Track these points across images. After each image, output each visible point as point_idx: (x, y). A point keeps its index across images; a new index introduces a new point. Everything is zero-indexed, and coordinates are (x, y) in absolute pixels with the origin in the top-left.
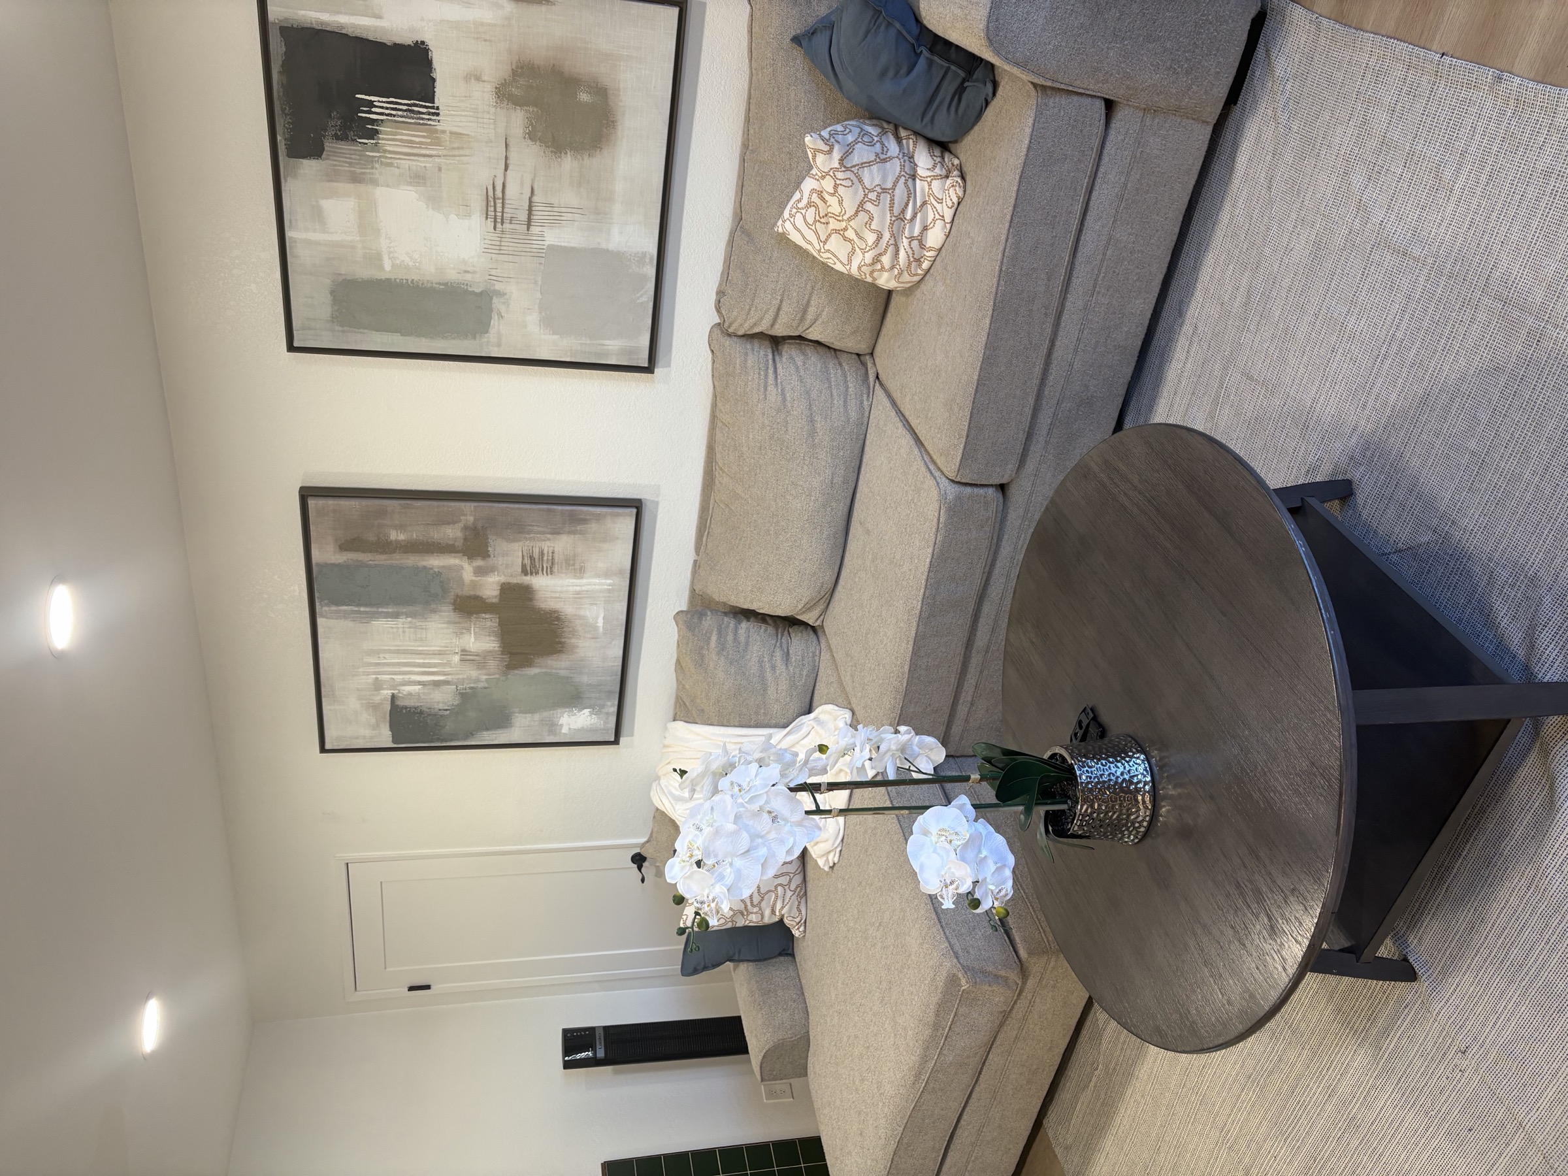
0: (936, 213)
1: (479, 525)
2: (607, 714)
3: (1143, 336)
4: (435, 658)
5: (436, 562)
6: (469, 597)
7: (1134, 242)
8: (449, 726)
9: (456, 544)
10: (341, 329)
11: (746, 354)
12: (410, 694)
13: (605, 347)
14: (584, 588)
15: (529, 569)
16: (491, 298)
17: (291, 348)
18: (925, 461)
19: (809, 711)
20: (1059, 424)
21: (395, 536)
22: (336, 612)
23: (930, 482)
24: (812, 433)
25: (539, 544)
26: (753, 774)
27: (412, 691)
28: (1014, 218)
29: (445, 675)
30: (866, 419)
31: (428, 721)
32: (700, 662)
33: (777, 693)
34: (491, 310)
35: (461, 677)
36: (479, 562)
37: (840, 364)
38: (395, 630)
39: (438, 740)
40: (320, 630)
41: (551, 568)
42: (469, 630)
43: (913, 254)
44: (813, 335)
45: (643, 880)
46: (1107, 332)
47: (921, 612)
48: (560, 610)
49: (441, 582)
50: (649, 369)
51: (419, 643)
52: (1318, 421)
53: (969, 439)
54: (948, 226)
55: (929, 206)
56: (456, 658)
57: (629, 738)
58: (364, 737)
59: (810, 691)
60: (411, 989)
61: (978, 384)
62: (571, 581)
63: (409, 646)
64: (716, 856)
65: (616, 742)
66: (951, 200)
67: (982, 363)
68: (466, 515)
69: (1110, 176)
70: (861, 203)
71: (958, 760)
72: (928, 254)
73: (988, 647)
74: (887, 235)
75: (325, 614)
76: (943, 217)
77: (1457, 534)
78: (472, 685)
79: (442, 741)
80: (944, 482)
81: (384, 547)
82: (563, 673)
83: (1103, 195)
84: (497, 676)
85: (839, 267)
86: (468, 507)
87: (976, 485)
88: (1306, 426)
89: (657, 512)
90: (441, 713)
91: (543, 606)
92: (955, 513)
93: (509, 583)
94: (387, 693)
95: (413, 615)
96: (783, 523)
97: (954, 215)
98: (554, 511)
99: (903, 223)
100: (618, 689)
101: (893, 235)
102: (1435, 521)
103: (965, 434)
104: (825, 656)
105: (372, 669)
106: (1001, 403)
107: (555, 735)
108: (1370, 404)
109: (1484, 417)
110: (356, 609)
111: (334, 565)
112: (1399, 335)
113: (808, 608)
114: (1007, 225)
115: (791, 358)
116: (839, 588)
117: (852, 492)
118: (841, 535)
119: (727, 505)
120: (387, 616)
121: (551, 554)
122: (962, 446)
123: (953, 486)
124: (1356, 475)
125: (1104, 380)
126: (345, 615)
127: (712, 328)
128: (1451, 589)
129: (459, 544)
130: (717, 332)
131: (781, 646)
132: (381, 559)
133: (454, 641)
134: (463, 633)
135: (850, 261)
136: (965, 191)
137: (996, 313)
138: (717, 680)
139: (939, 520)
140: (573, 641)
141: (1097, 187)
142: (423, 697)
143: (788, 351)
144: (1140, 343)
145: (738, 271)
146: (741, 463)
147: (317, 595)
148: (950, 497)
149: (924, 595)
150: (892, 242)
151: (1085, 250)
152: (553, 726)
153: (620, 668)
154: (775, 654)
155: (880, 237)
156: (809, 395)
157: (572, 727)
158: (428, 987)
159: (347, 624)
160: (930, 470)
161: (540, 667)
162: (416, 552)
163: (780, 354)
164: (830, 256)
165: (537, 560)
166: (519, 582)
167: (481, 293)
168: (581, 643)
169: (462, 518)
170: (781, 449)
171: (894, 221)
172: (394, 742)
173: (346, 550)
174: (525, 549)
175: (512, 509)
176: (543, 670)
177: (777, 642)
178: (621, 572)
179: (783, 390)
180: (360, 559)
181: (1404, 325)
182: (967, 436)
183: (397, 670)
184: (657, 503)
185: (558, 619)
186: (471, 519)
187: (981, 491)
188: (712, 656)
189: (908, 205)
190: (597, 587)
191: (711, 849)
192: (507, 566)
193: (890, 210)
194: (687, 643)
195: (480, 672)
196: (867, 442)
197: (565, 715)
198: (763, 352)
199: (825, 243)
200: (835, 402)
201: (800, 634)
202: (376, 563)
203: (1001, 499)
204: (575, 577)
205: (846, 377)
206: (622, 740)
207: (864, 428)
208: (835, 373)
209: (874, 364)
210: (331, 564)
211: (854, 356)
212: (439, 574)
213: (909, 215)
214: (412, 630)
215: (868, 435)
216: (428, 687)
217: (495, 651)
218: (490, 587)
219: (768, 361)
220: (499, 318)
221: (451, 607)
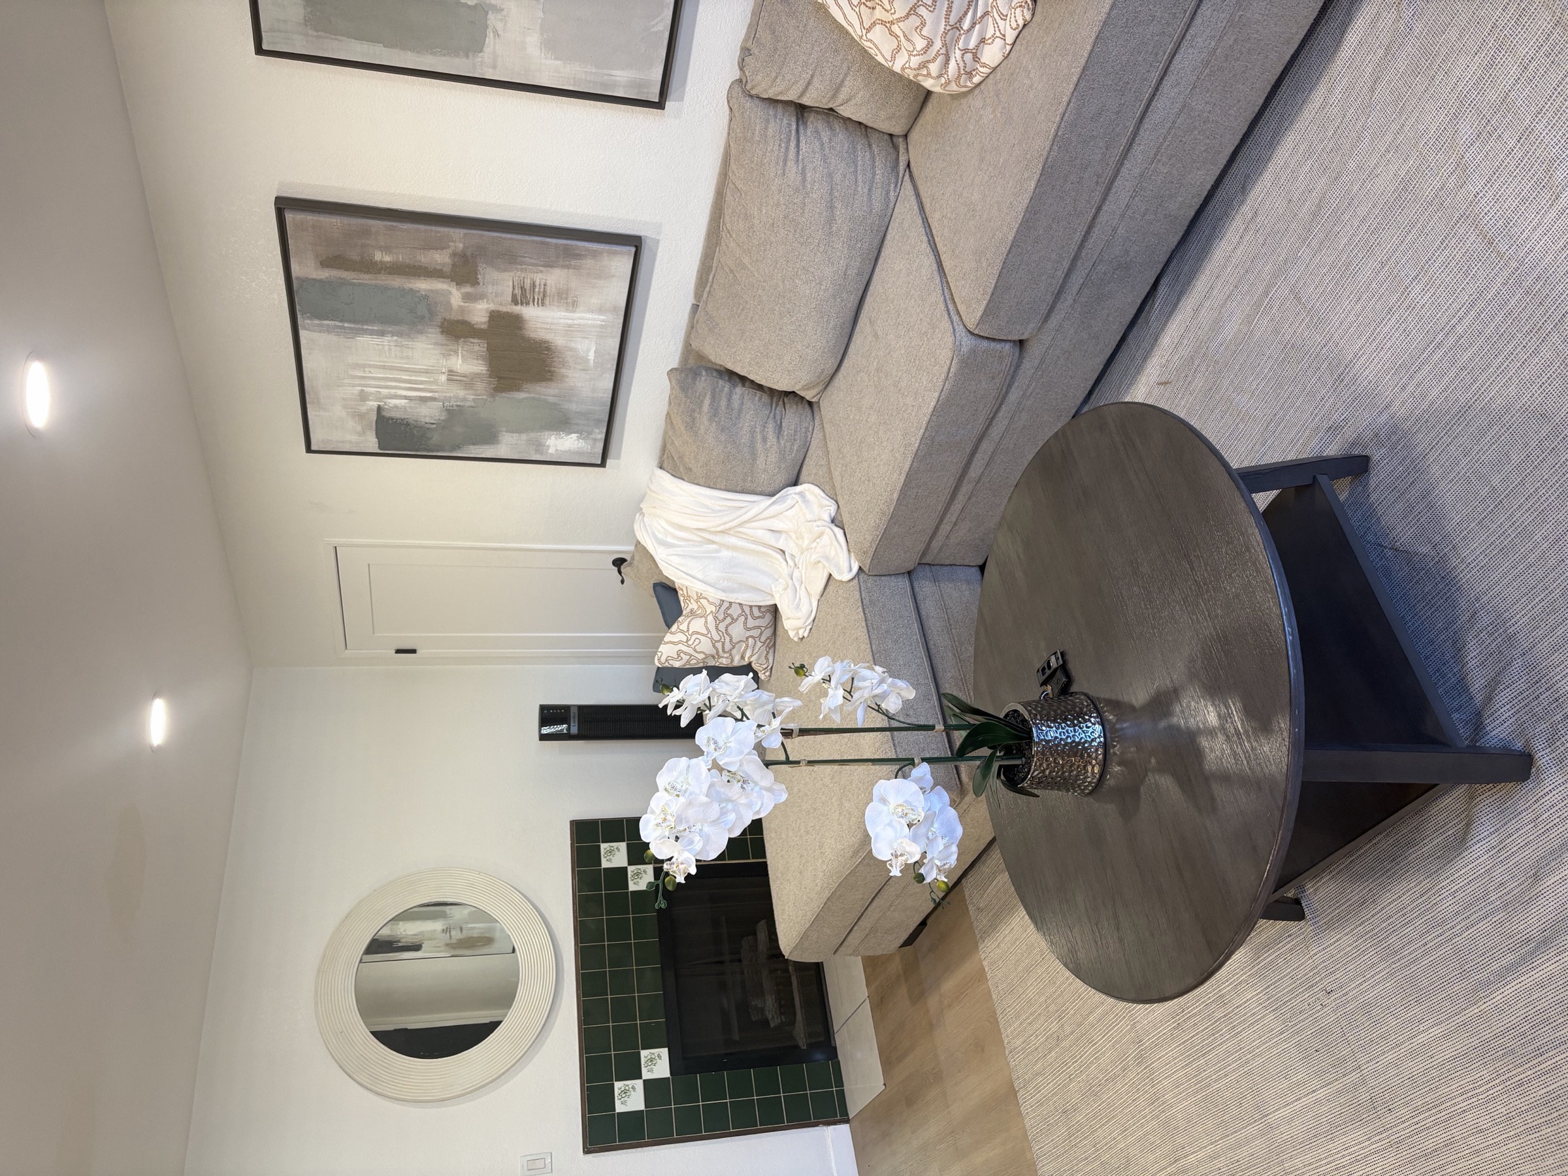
0: (997, 29)
1: (469, 253)
2: (595, 440)
3: (1197, 207)
4: (421, 376)
5: (423, 285)
6: (458, 322)
7: (1209, 112)
8: (436, 438)
9: (444, 269)
10: (315, 34)
11: (768, 121)
12: (396, 407)
13: (613, 78)
14: (575, 322)
15: (519, 299)
16: (487, 13)
17: (259, 50)
18: (945, 297)
19: (795, 483)
20: (1091, 285)
21: (378, 256)
22: (319, 325)
23: (945, 324)
24: (831, 220)
25: (530, 276)
26: (730, 730)
27: (398, 404)
28: (1081, 81)
29: (431, 392)
30: (890, 211)
31: (415, 432)
32: (691, 425)
33: (766, 464)
34: (487, 27)
35: (448, 395)
36: (468, 289)
37: (870, 146)
38: (381, 347)
39: (425, 450)
40: (303, 342)
41: (543, 300)
42: (456, 352)
43: (965, 67)
44: (845, 112)
45: (622, 582)
46: (1160, 201)
47: (917, 450)
48: (551, 341)
49: (428, 305)
50: (660, 105)
51: (404, 361)
52: (1354, 380)
53: (994, 297)
54: (1008, 48)
55: (990, 19)
56: (443, 378)
57: (617, 461)
58: (350, 442)
59: (799, 464)
60: (398, 651)
61: (1012, 245)
62: (563, 314)
63: (394, 363)
64: (687, 822)
65: (603, 464)
66: (1016, 21)
67: (1020, 225)
68: (455, 242)
69: (1199, 40)
70: (914, 6)
71: (934, 568)
72: (981, 69)
73: (980, 478)
74: (938, 44)
75: (307, 326)
76: (1004, 36)
77: (1455, 562)
78: (459, 403)
79: (428, 451)
80: (960, 329)
81: (369, 266)
82: (551, 399)
83: (1187, 61)
84: (485, 397)
85: (880, 59)
86: (458, 233)
87: (994, 340)
88: (1340, 379)
89: (657, 250)
90: (427, 426)
91: (533, 335)
92: (968, 365)
93: (499, 311)
94: (374, 404)
95: (400, 334)
96: (788, 306)
97: (1017, 37)
98: (547, 244)
99: (958, 32)
100: (607, 419)
101: (945, 45)
102: (1438, 538)
103: (990, 291)
104: (817, 434)
105: (358, 382)
106: (1033, 265)
107: (542, 454)
108: (1410, 388)
109: (1515, 459)
110: (341, 324)
111: (315, 280)
112: (1460, 329)
113: (807, 388)
114: (1072, 86)
115: (817, 132)
116: (840, 375)
117: (865, 283)
118: (848, 325)
119: (732, 271)
120: (372, 333)
121: (542, 287)
122: (985, 302)
123: (970, 337)
124: (1376, 455)
125: (1147, 247)
126: (329, 330)
127: (732, 84)
128: (1433, 609)
129: (447, 269)
130: (737, 89)
131: (775, 418)
132: (365, 278)
133: (441, 361)
134: (450, 355)
135: (893, 58)
136: (1033, 15)
137: (1043, 177)
138: (706, 445)
139: (949, 369)
140: (563, 371)
141: (1182, 51)
142: (409, 410)
143: (815, 123)
144: (1193, 214)
145: (768, 31)
146: (751, 235)
147: (298, 307)
148: (965, 349)
149: (923, 435)
150: (943, 51)
151: (1153, 117)
152: (539, 446)
153: (610, 400)
154: (767, 425)
155: (930, 43)
156: (832, 178)
157: (559, 448)
158: (414, 651)
159: (332, 338)
160: (948, 310)
161: (528, 392)
162: (402, 275)
163: (805, 124)
164: (872, 46)
165: (528, 291)
166: (509, 311)
167: (475, 7)
168: (571, 373)
169: (451, 244)
170: (795, 231)
171: (949, 30)
172: (380, 448)
173: (328, 266)
174: (516, 279)
175: (505, 239)
176: (532, 395)
177: (770, 412)
178: (615, 309)
179: (804, 169)
180: (342, 277)
181: (1466, 322)
182: (993, 294)
183: (383, 384)
184: (658, 241)
185: (548, 349)
186: (461, 245)
187: (998, 346)
188: (703, 422)
189: (966, 14)
190: (590, 322)
191: (684, 816)
192: (497, 295)
193: (946, 18)
194: (680, 404)
195: (467, 392)
196: (888, 237)
197: (553, 437)
198: (788, 120)
199: (868, 30)
200: (860, 189)
201: (795, 407)
202: (359, 281)
203: (1017, 354)
204: (567, 310)
205: (874, 161)
206: (609, 462)
207: (887, 220)
208: (863, 157)
209: (907, 149)
210: (312, 279)
211: (886, 137)
212: (426, 297)
213: (966, 25)
214: (398, 348)
215: (890, 228)
216: (413, 402)
217: (484, 374)
218: (479, 313)
219: (790, 131)
220: (495, 37)
221: (439, 330)
